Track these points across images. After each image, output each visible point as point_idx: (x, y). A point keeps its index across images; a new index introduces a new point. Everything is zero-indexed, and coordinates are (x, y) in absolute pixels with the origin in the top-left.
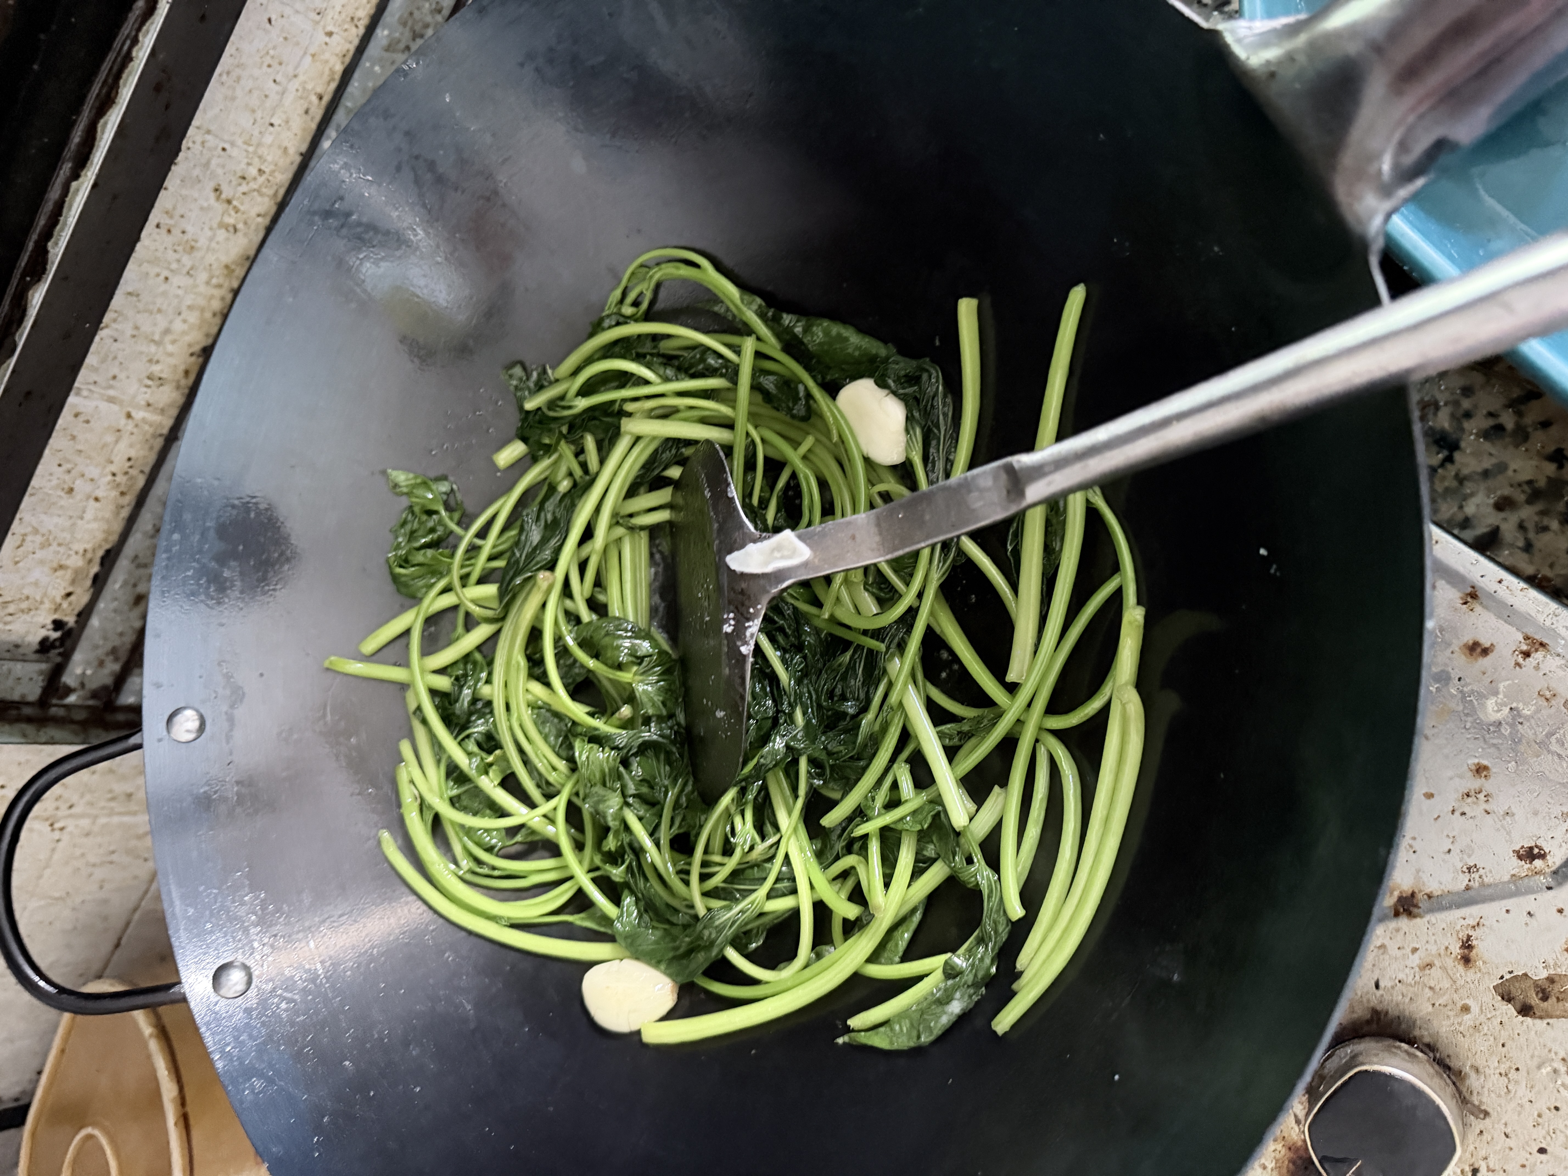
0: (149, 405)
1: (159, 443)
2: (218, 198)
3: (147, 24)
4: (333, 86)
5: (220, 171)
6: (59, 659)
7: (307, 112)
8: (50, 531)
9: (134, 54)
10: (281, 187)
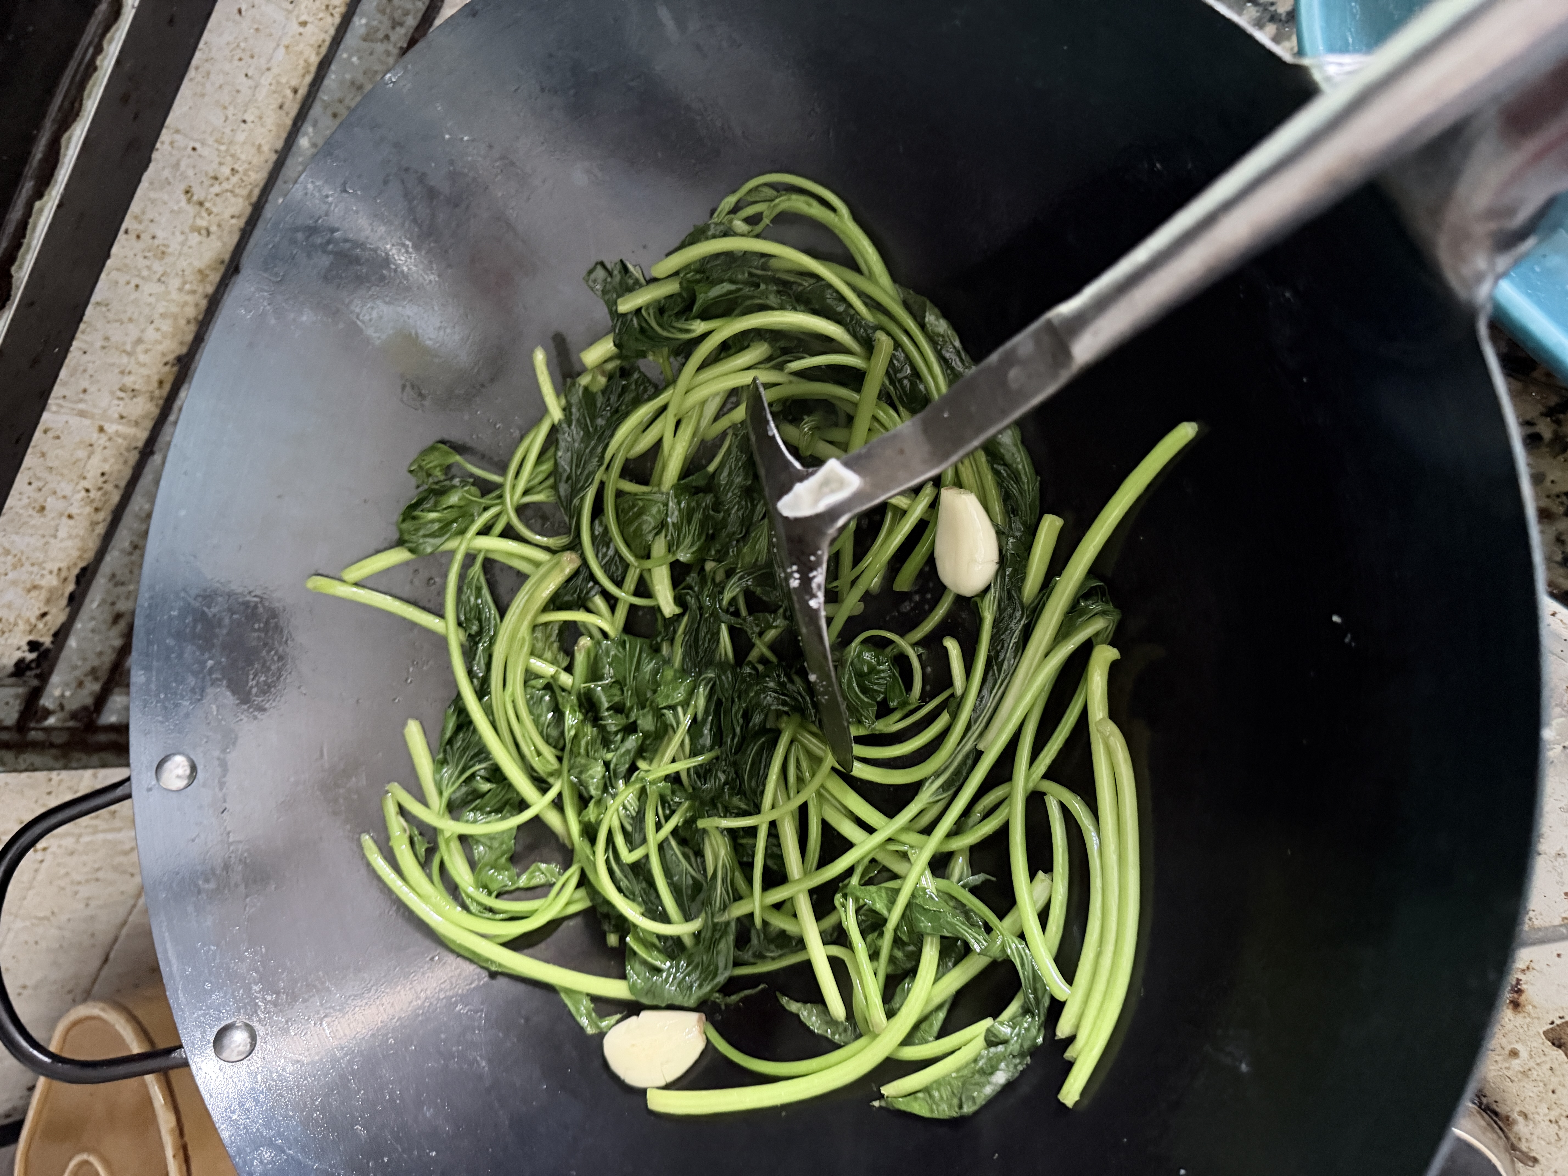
0: (122, 417)
1: (134, 457)
2: (189, 201)
3: (113, 30)
4: (309, 79)
5: (191, 173)
6: (35, 682)
7: (281, 107)
8: (22, 553)
9: (98, 63)
10: (256, 186)
